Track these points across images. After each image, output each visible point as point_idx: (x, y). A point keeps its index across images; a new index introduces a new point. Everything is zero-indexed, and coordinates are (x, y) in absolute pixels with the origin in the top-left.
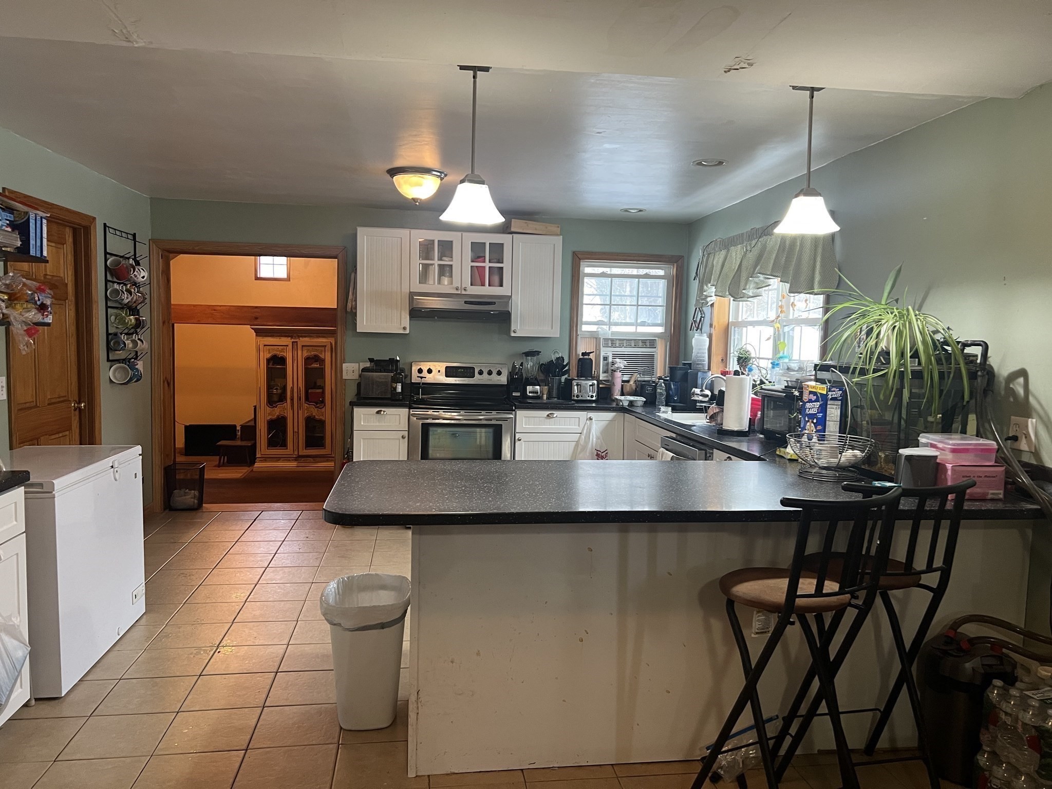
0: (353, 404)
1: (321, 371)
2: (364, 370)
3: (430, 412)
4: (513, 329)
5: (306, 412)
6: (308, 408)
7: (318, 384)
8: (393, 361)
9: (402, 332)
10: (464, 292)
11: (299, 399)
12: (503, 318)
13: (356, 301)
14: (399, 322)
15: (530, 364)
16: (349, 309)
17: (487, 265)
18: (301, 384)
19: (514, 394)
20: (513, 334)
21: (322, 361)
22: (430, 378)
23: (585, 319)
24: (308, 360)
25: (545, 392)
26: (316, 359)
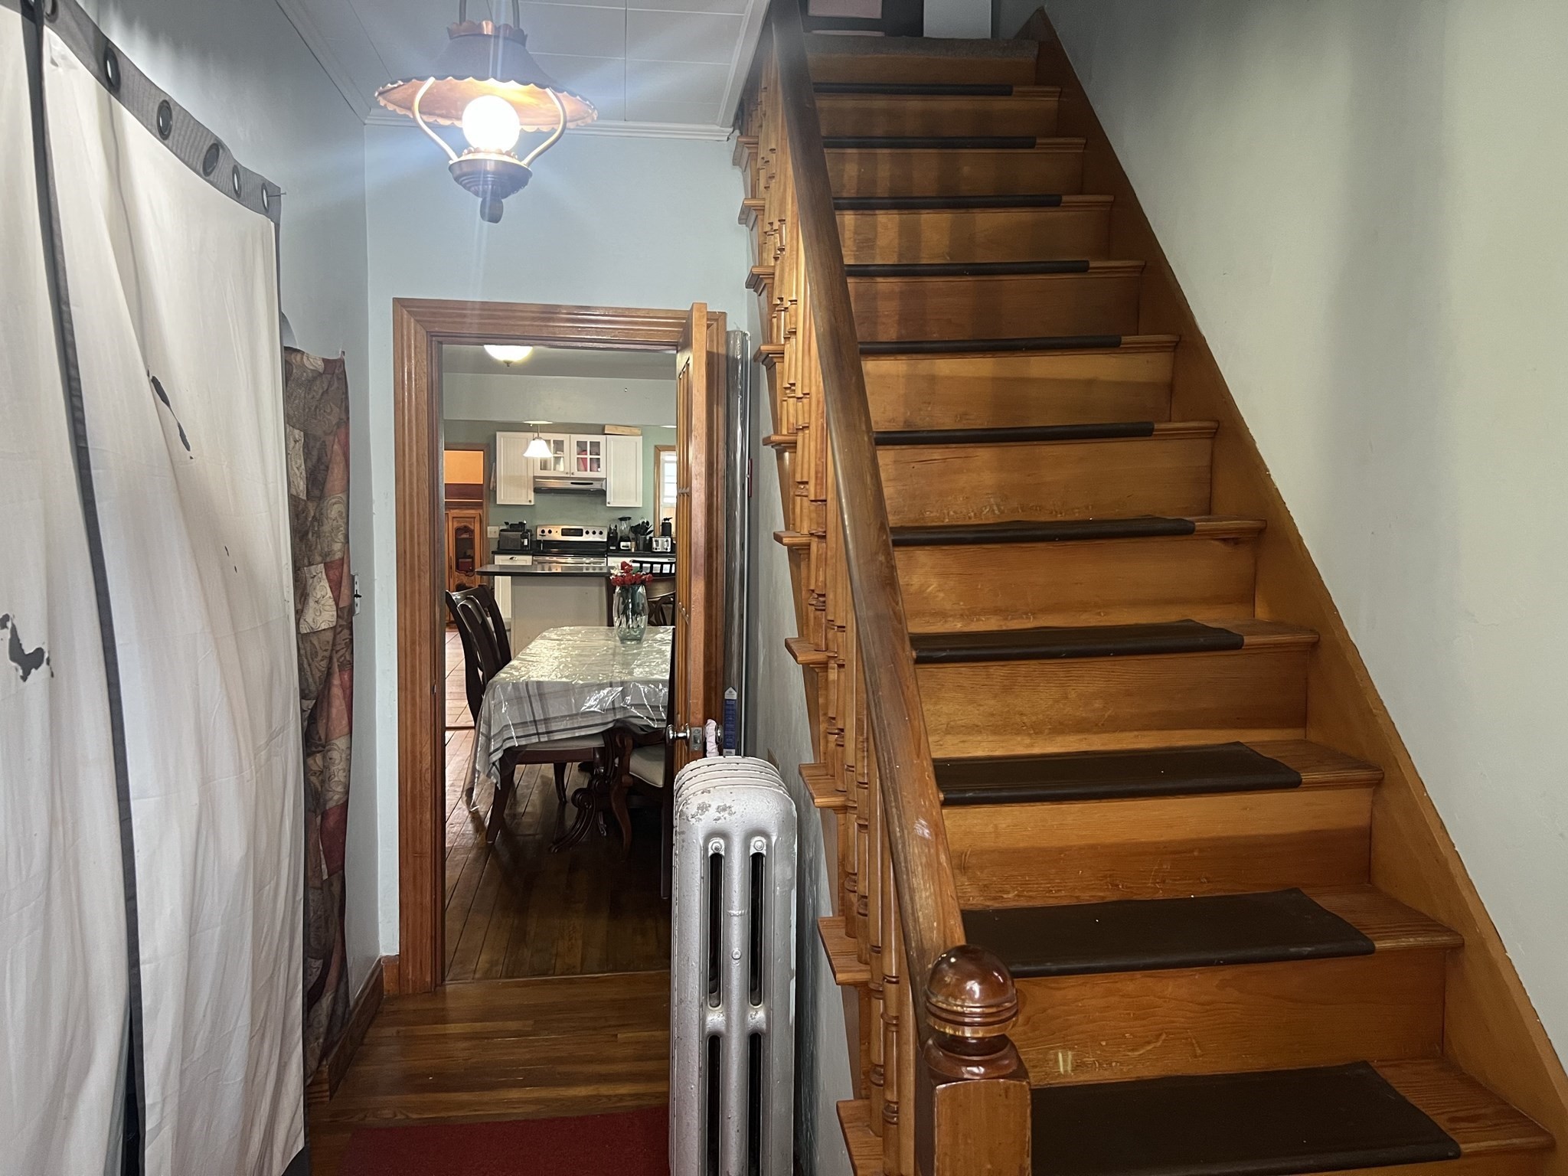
0: (494, 553)
1: (471, 541)
2: (502, 530)
3: (547, 558)
4: (608, 501)
5: (457, 579)
6: (458, 577)
7: (468, 554)
8: (522, 524)
9: (528, 504)
10: (572, 476)
11: (450, 567)
12: (602, 493)
13: (496, 482)
14: (527, 497)
15: (624, 527)
16: (491, 488)
17: (589, 456)
18: (452, 554)
19: (611, 548)
20: (608, 505)
21: (472, 532)
22: (548, 537)
23: (666, 494)
24: (458, 531)
25: (634, 546)
26: (466, 529)
